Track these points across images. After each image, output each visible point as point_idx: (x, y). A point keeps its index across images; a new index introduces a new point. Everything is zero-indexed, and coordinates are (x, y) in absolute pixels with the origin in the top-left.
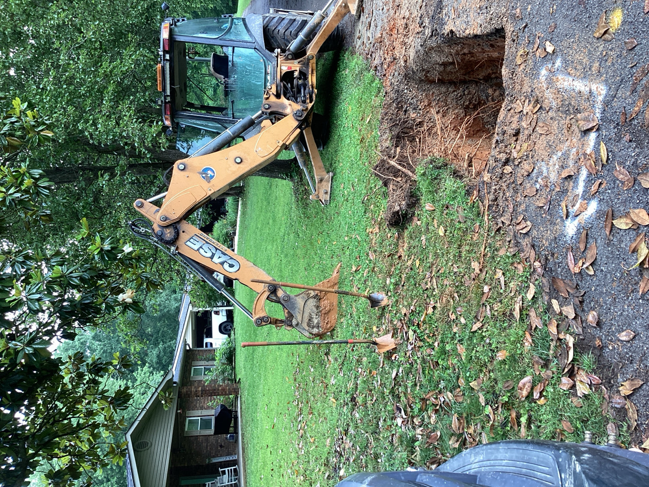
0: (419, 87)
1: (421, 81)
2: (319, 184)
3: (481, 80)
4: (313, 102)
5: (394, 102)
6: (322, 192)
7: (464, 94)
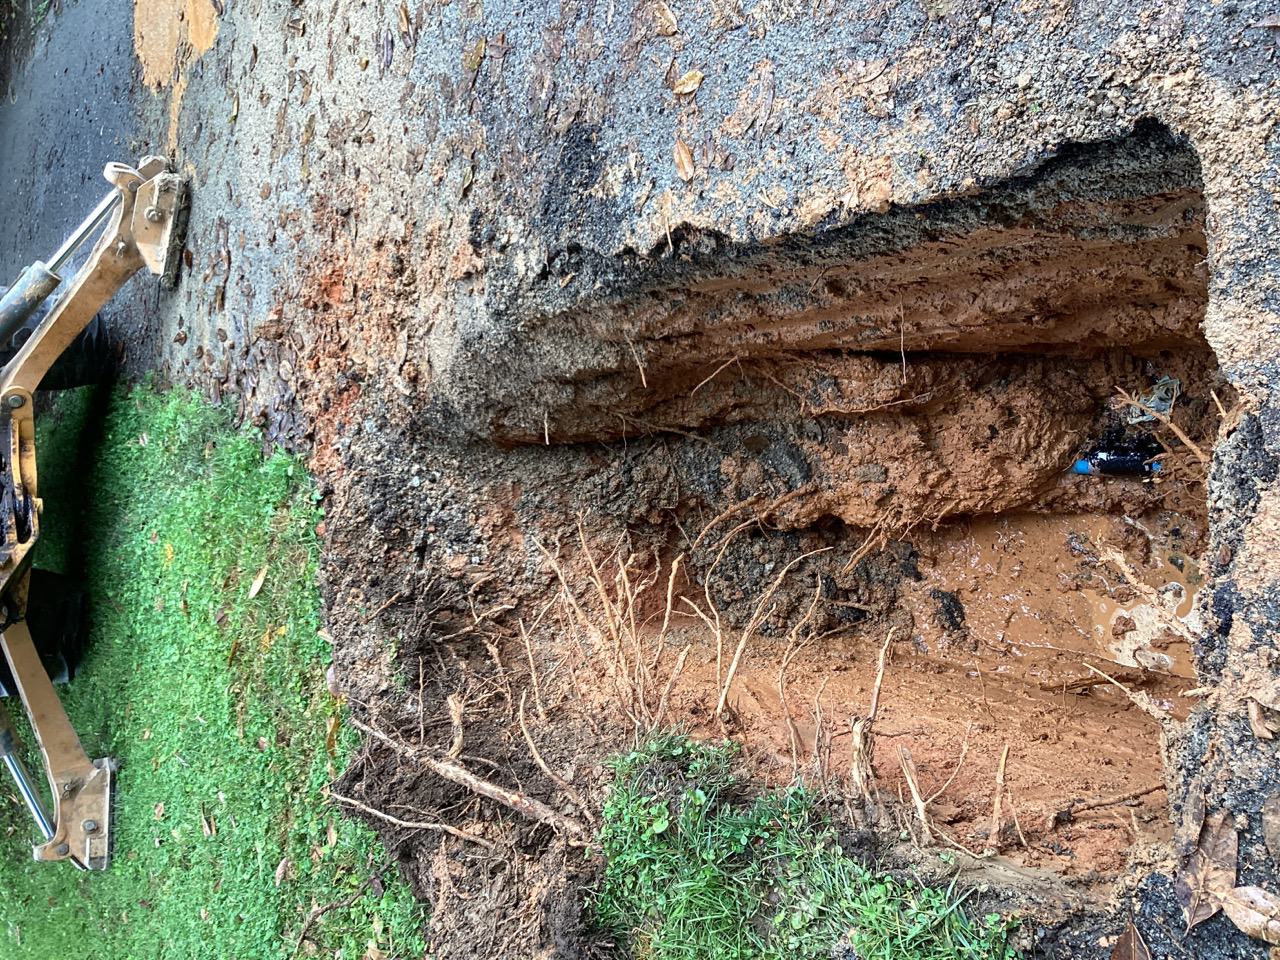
0: (466, 464)
1: (474, 443)
2: (67, 806)
3: (690, 429)
4: (32, 540)
5: (370, 520)
6: (79, 828)
7: (631, 482)
